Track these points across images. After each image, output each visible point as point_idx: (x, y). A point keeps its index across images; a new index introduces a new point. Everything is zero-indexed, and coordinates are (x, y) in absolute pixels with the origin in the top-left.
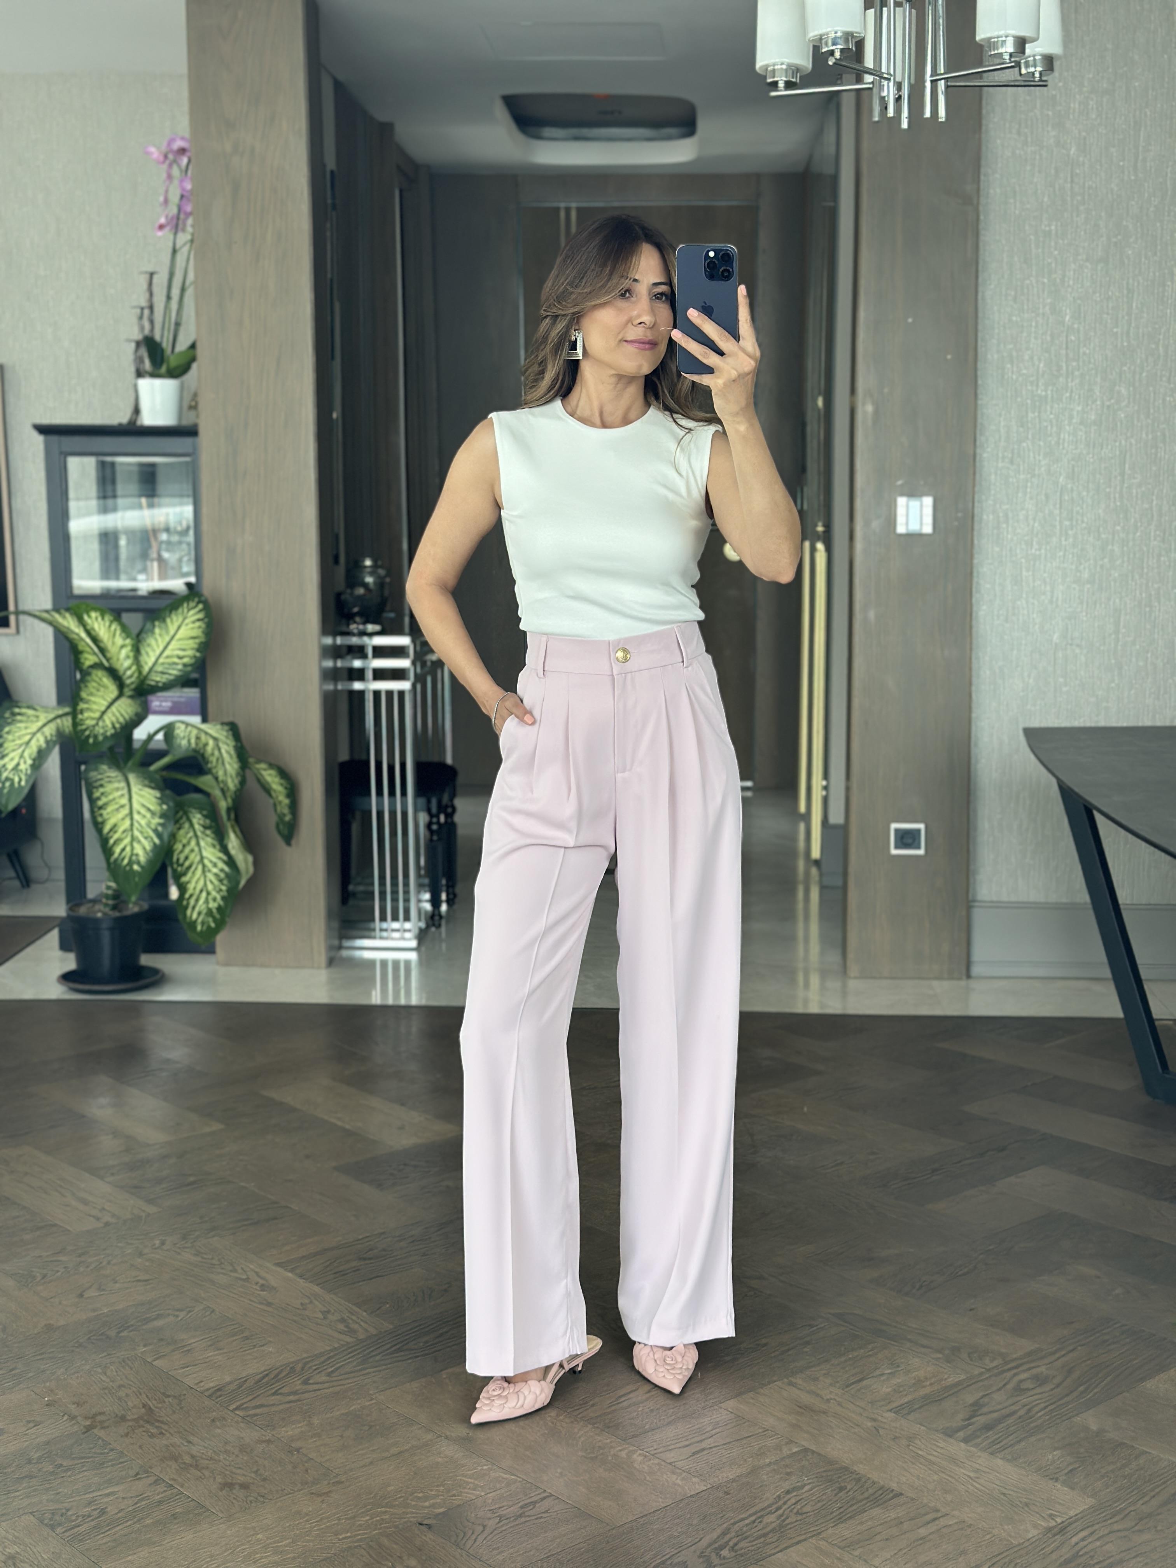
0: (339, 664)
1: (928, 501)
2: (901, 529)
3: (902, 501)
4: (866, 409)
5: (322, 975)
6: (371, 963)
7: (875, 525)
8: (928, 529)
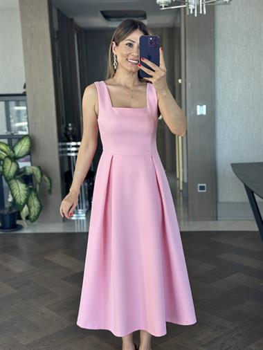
0: (64, 149)
1: (205, 107)
2: (198, 113)
3: (198, 107)
4: (189, 85)
5: (62, 224)
6: (74, 221)
7: (192, 113)
8: (205, 113)
